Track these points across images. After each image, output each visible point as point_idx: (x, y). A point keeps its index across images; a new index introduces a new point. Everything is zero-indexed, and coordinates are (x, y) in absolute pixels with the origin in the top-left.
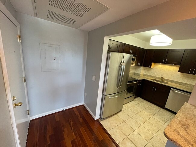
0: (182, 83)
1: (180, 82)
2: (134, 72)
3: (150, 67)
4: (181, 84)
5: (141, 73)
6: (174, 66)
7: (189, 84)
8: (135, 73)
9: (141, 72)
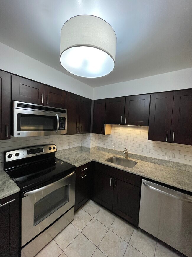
0: (158, 159)
1: (155, 159)
2: (80, 145)
3: (104, 133)
4: (157, 161)
5: (91, 147)
6: (140, 128)
7: (168, 162)
8: (81, 147)
9: (92, 143)
